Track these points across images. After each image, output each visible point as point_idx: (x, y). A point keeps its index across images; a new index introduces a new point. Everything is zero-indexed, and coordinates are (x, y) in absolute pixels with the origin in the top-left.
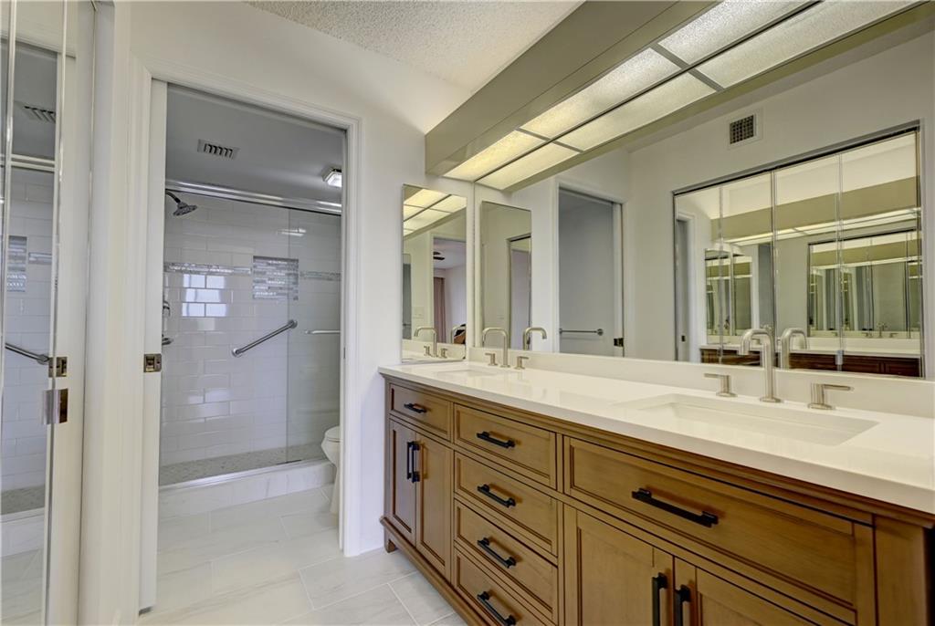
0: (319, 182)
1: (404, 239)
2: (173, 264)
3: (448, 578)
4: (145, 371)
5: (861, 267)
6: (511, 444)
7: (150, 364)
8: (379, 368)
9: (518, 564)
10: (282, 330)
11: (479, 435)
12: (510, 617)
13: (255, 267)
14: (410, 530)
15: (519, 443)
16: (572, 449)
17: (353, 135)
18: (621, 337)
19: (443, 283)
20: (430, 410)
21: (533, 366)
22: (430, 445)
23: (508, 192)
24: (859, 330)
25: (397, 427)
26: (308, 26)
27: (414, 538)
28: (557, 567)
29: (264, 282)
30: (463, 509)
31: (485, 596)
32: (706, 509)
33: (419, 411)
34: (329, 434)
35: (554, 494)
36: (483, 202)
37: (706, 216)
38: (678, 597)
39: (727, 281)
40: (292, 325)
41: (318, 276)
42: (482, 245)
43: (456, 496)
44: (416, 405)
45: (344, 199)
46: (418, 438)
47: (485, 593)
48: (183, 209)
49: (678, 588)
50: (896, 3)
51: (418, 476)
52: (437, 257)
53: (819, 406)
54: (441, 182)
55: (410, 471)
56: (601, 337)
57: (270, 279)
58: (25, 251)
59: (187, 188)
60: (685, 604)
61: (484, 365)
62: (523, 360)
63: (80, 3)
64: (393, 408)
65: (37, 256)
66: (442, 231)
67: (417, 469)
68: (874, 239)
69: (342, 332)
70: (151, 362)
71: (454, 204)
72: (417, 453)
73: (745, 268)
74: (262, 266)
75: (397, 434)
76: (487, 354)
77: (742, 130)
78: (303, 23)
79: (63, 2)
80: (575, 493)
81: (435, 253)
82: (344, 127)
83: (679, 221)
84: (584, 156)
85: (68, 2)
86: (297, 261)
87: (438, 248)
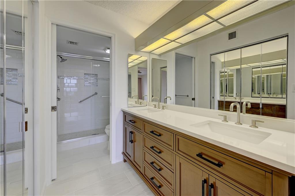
0: (103, 52)
1: (128, 68)
2: (61, 76)
3: (141, 172)
4: (52, 111)
5: (268, 75)
6: (160, 135)
7: (53, 109)
8: (121, 109)
9: (162, 170)
10: (93, 95)
11: (150, 132)
12: (160, 185)
13: (85, 77)
14: (130, 157)
15: (163, 135)
16: (178, 139)
17: (113, 39)
18: (194, 98)
19: (141, 80)
20: (136, 122)
21: (167, 109)
22: (136, 133)
23: (160, 55)
24: (267, 94)
25: (127, 127)
26: (99, 6)
27: (131, 159)
28: (173, 173)
29: (88, 81)
30: (146, 152)
31: (152, 178)
32: (219, 162)
33: (133, 123)
34: (107, 127)
35: (173, 151)
36: (152, 58)
37: (221, 61)
38: (210, 187)
39: (226, 79)
40: (96, 94)
41: (103, 79)
42: (152, 69)
43: (144, 149)
44: (132, 120)
45: (110, 57)
46: (133, 130)
47: (152, 177)
48: (63, 60)
49: (210, 184)
50: (281, 1)
51: (133, 141)
52: (139, 72)
53: (254, 127)
54: (140, 53)
55: (131, 140)
56: (188, 97)
57: (89, 80)
58: (17, 73)
59: (64, 54)
60: (212, 189)
61: (152, 108)
62: (164, 107)
63: (28, 1)
64: (125, 121)
65: (21, 74)
66: (140, 66)
67: (133, 139)
68: (271, 67)
69: (110, 96)
70: (54, 108)
71: (143, 59)
72: (132, 135)
73: (232, 75)
74: (87, 76)
75: (127, 129)
76: (153, 104)
77: (232, 36)
78: (97, 5)
79: (22, 1)
80: (179, 152)
81: (138, 71)
82: (110, 37)
83: (212, 62)
84: (183, 45)
85: (24, 1)
86: (97, 75)
87: (139, 70)
